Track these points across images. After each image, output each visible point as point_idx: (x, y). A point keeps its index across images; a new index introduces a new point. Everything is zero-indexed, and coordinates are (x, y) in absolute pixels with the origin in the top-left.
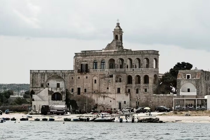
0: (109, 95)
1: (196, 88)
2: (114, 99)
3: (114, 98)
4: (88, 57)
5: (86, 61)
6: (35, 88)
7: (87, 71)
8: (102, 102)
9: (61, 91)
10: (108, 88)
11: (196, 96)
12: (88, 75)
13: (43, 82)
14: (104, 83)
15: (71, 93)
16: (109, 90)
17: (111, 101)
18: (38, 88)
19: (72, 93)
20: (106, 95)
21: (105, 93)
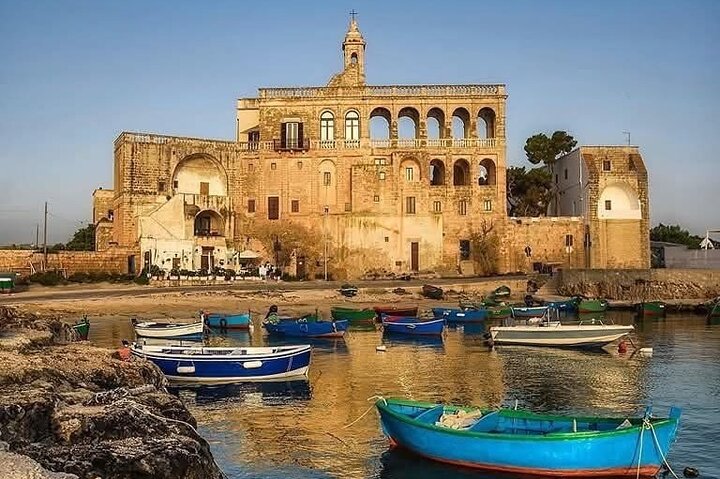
0: (381, 220)
1: (640, 198)
2: (397, 232)
3: (398, 228)
4: (305, 103)
5: (295, 115)
6: (141, 196)
7: (302, 145)
8: (359, 243)
9: (221, 206)
10: (377, 198)
11: (641, 221)
12: (305, 158)
13: (164, 176)
14: (364, 182)
15: (247, 214)
16: (382, 203)
17: (387, 239)
18: (150, 193)
19: (252, 215)
20: (372, 219)
21: (366, 213)
